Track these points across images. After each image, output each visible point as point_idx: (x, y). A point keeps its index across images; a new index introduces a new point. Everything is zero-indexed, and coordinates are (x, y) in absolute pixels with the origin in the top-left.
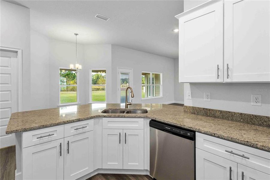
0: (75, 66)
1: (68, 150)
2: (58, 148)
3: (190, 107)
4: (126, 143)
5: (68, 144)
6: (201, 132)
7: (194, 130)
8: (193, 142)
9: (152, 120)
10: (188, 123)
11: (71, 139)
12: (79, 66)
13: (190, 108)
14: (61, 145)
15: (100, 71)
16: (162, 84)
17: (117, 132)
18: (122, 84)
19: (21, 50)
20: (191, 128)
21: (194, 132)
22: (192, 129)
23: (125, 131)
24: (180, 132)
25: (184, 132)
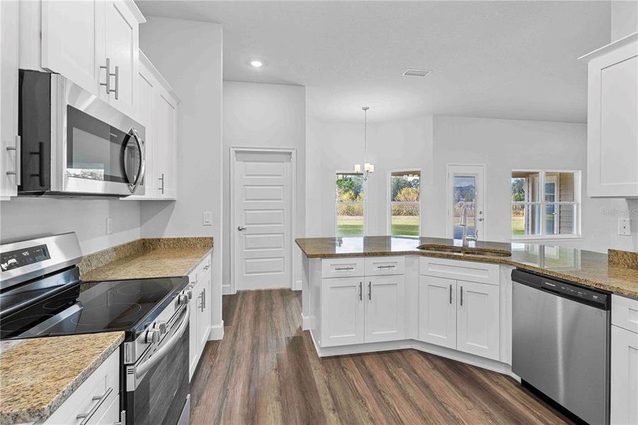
0: (363, 168)
1: (370, 295)
2: (358, 288)
3: (625, 253)
4: (461, 305)
5: (370, 286)
6: (622, 295)
7: (608, 289)
8: (604, 312)
9: (519, 269)
10: (599, 277)
11: (374, 281)
12: (369, 167)
13: (625, 256)
14: (361, 286)
15: (408, 173)
16: (580, 202)
17: (446, 284)
18: (459, 200)
19: (295, 151)
20: (601, 285)
21: (608, 294)
22: (602, 288)
23: (460, 284)
24: (577, 293)
25: (585, 294)
